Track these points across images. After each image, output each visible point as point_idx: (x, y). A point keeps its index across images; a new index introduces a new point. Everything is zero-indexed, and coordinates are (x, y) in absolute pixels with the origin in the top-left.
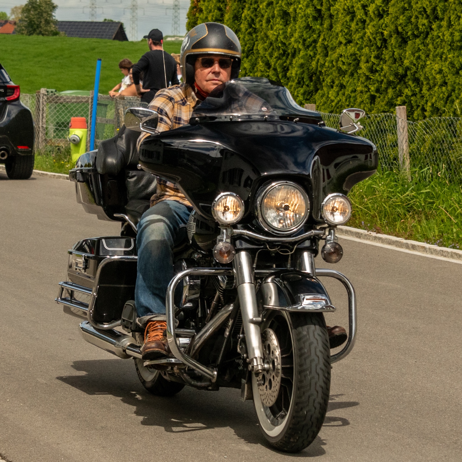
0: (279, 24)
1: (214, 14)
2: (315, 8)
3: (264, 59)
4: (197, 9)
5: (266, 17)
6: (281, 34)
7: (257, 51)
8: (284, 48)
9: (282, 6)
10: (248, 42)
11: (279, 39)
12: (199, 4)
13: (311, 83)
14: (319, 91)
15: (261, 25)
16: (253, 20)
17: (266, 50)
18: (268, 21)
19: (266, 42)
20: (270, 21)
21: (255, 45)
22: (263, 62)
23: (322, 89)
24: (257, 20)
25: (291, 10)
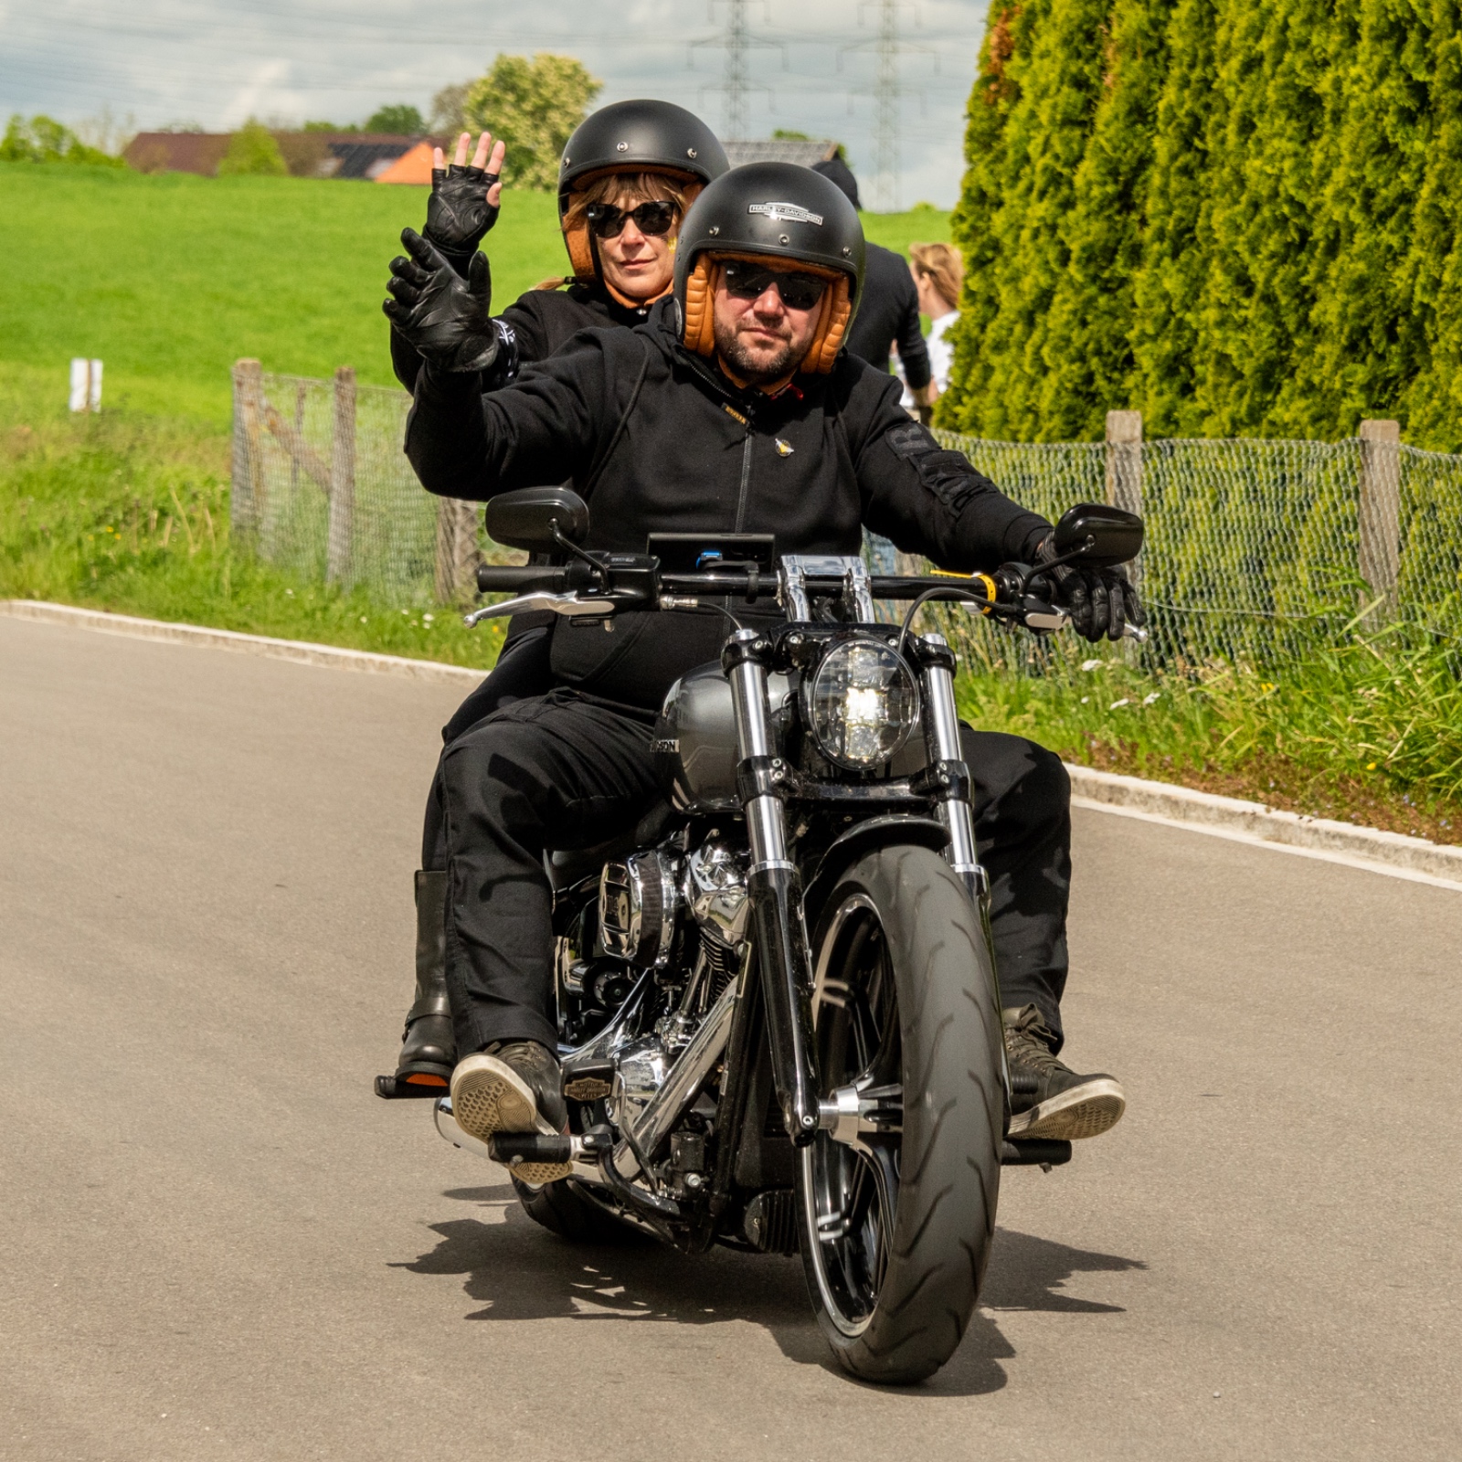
0: (1281, 135)
1: (1061, 99)
2: (1409, 78)
3: (1230, 260)
4: (1001, 85)
5: (1236, 112)
6: (1286, 171)
7: (1206, 234)
8: (1301, 221)
9: (1292, 71)
10: (1176, 203)
11: (1281, 189)
12: (1007, 67)
13: (1394, 348)
14: (1421, 377)
15: (1223, 141)
16: (1197, 123)
17: (1237, 229)
18: (1247, 126)
19: (1236, 202)
20: (1253, 127)
21: (1202, 214)
22: (1227, 271)
23: (1430, 370)
24: (1210, 125)
25: (1324, 85)
